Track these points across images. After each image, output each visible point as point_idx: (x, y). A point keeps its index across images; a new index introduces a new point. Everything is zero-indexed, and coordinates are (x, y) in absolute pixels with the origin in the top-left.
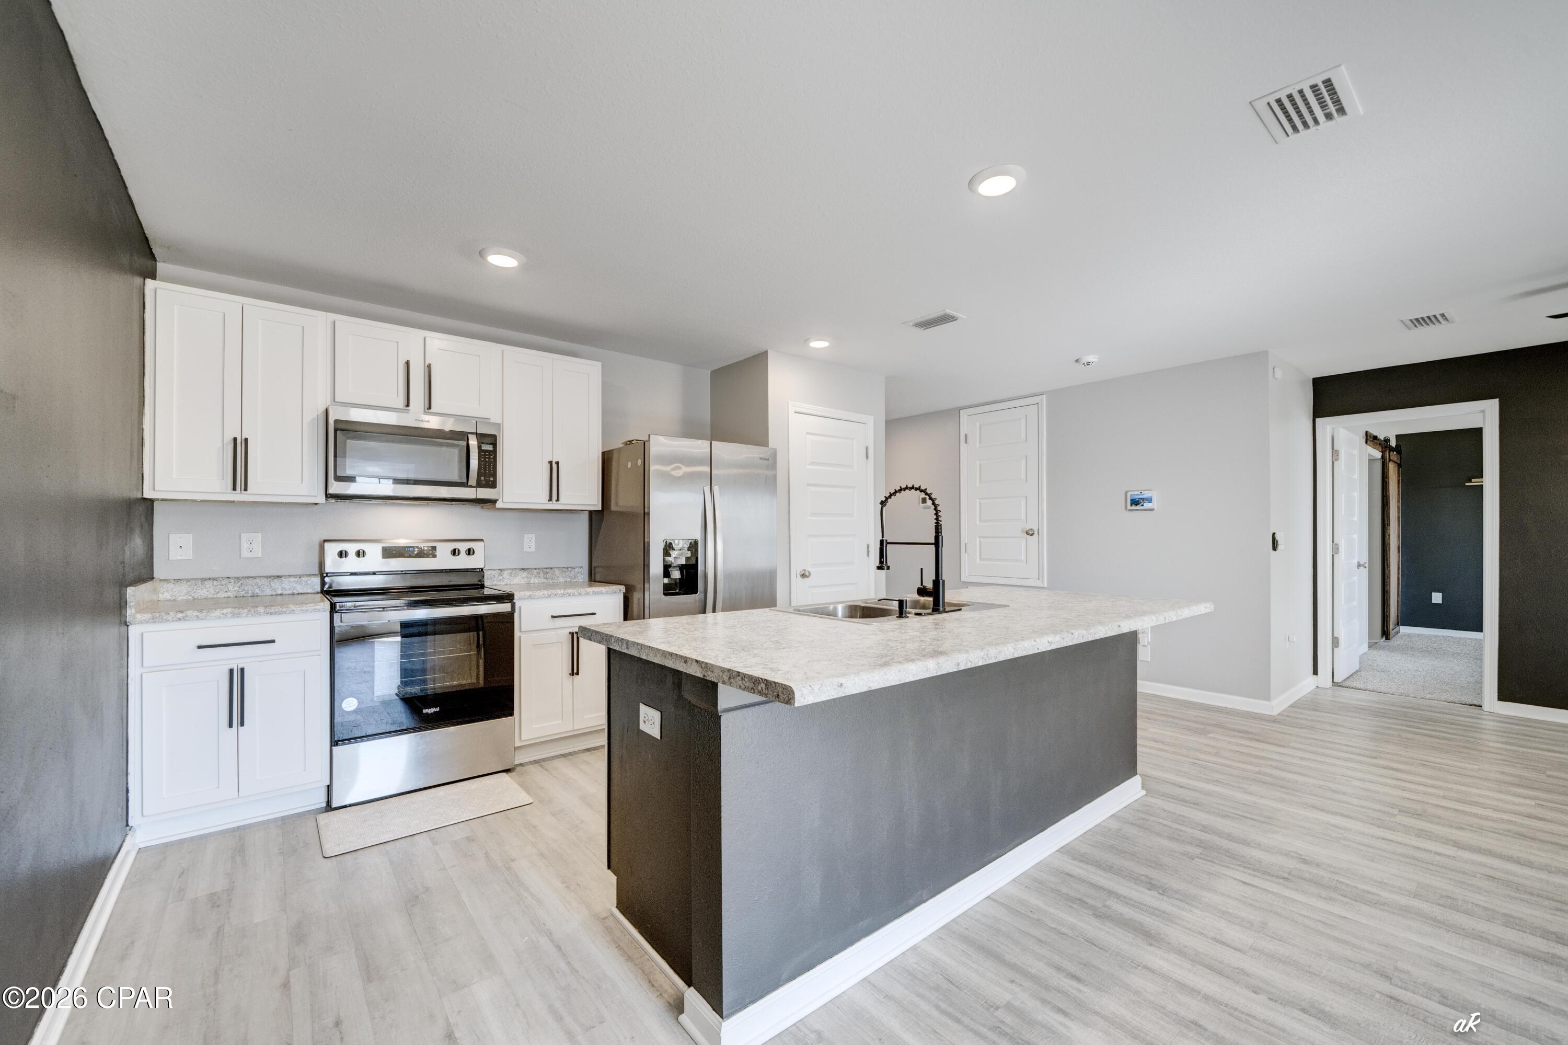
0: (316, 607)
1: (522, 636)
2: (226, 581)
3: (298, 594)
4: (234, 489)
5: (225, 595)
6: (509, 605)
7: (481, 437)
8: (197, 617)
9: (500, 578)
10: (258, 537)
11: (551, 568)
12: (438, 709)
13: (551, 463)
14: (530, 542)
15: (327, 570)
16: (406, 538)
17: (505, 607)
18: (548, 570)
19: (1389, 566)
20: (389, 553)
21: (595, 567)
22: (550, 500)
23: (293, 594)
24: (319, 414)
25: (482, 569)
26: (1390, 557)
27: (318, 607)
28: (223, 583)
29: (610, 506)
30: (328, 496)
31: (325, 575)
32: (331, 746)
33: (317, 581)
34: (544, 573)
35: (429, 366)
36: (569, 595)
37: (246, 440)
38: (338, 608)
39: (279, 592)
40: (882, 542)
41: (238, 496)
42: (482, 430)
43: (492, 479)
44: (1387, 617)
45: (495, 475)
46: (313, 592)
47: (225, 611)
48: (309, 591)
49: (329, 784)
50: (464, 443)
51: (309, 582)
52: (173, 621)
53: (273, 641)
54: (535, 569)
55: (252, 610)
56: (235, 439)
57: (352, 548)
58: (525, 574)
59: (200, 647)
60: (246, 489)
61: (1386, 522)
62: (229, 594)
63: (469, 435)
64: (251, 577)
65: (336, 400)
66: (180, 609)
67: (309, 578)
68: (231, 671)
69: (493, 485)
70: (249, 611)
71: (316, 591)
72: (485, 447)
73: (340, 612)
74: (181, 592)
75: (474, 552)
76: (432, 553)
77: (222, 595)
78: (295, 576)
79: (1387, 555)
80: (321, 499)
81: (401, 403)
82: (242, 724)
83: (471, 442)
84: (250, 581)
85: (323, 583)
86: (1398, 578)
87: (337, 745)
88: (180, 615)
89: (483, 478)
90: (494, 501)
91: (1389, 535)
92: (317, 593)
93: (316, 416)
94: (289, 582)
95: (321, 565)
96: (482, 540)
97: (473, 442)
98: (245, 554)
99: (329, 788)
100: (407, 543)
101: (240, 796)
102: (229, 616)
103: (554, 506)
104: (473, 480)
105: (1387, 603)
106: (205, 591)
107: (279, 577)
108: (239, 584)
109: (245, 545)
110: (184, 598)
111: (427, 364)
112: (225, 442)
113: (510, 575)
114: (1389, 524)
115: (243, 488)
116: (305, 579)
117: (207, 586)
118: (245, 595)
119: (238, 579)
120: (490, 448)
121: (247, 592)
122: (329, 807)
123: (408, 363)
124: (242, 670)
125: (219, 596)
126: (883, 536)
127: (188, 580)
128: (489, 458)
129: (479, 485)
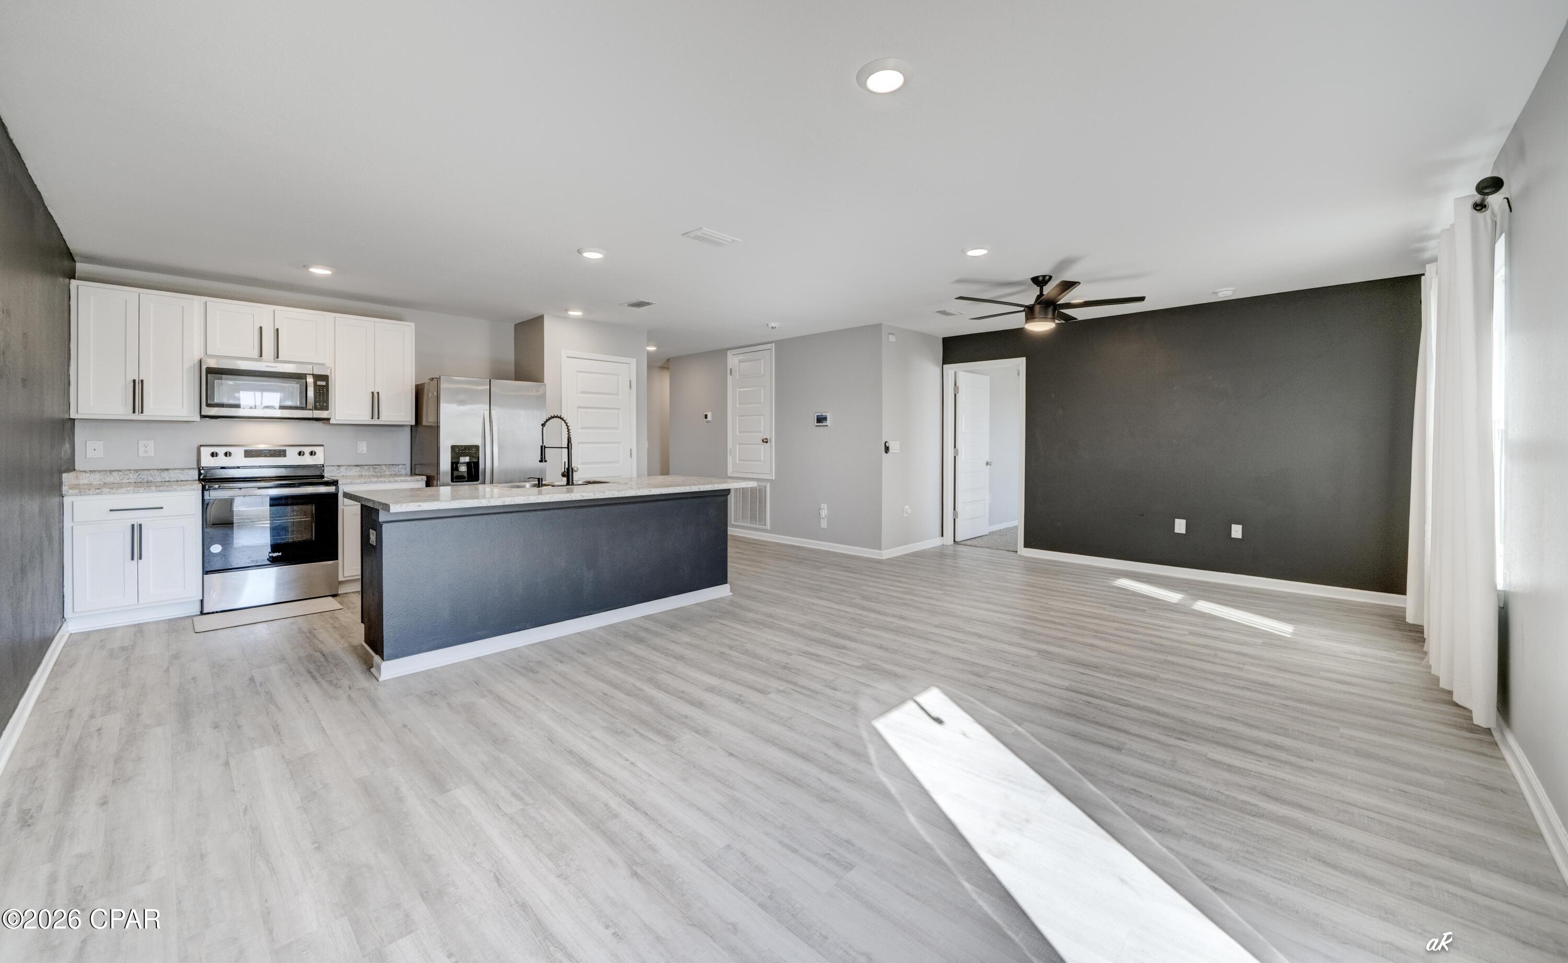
0: (192, 487)
1: (344, 509)
2: (128, 472)
3: (181, 481)
4: (134, 412)
5: (128, 481)
6: (334, 487)
7: (317, 377)
8: (109, 492)
9: (338, 471)
10: (151, 444)
11: (379, 465)
12: (280, 554)
13: (373, 393)
14: (363, 447)
15: (203, 465)
16: (265, 444)
17: (332, 489)
18: (376, 467)
20: (249, 454)
21: (415, 465)
22: (372, 418)
23: (177, 481)
24: (195, 362)
25: (323, 465)
27: (193, 487)
28: (126, 473)
29: (422, 421)
30: (203, 417)
31: (201, 468)
32: (203, 574)
33: (196, 472)
34: (374, 468)
35: (277, 330)
36: (381, 482)
37: (142, 381)
38: (207, 487)
39: (167, 480)
40: (542, 447)
41: (136, 417)
42: (318, 371)
43: (325, 405)
45: (327, 402)
46: (192, 479)
47: (128, 489)
48: (190, 479)
49: (201, 599)
50: (305, 381)
51: (189, 473)
52: (93, 494)
53: (162, 508)
54: (367, 465)
55: (147, 488)
56: (134, 381)
57: (221, 451)
58: (358, 469)
59: (111, 510)
60: (142, 412)
62: (130, 481)
63: (307, 376)
64: (146, 470)
65: (208, 354)
66: (99, 489)
67: (189, 470)
68: (133, 526)
69: (327, 408)
70: (145, 489)
71: (195, 479)
72: (319, 383)
73: (209, 490)
74: (96, 479)
75: (315, 454)
76: (281, 453)
77: (125, 481)
78: (179, 469)
80: (198, 418)
81: (256, 354)
82: (140, 558)
83: (308, 380)
84: (146, 472)
85: (200, 474)
87: (207, 574)
88: (98, 491)
89: (318, 404)
90: (328, 419)
92: (196, 480)
93: (192, 364)
94: (175, 473)
95: (199, 461)
96: (323, 445)
97: (310, 380)
98: (142, 454)
99: (202, 601)
100: (265, 447)
101: (139, 603)
102: (131, 492)
103: (375, 422)
104: (310, 406)
106: (112, 478)
107: (167, 469)
108: (137, 474)
109: (142, 449)
110: (98, 483)
111: (276, 328)
112: (127, 382)
113: (346, 470)
115: (140, 411)
116: (186, 471)
117: (114, 475)
118: (142, 481)
119: (136, 471)
120: (324, 383)
121: (144, 479)
122: (202, 613)
123: (261, 328)
124: (140, 525)
125: (123, 481)
126: (543, 444)
127: (100, 471)
128: (323, 391)
129: (316, 408)
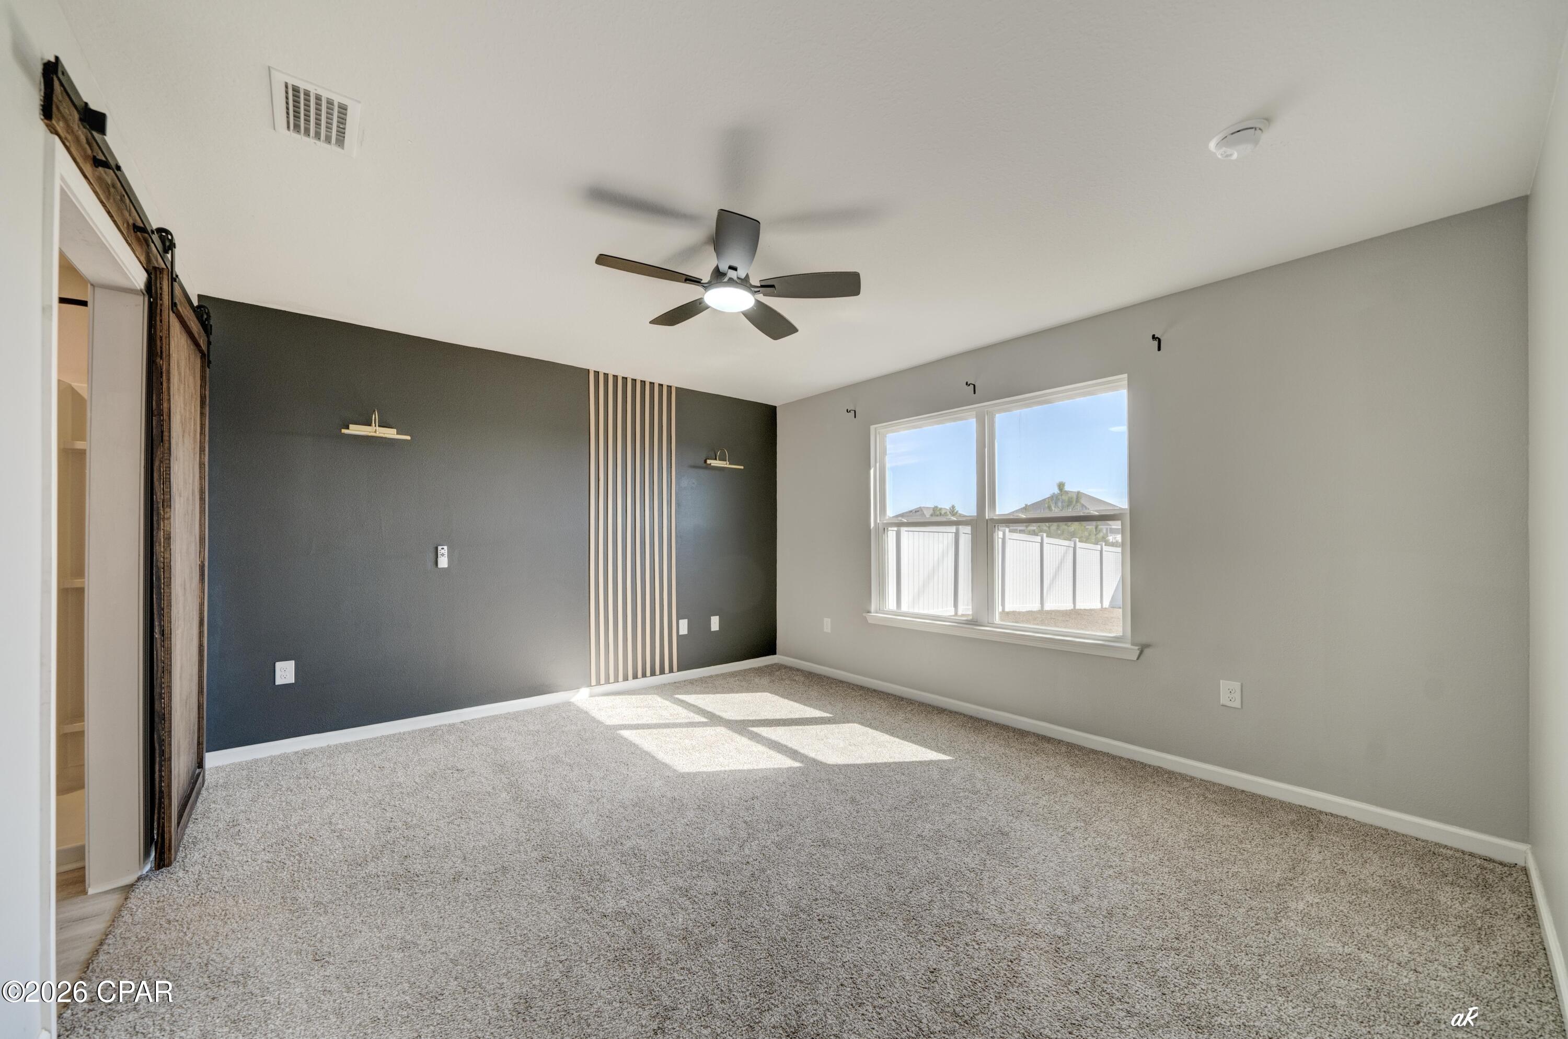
19: (166, 635)
26: (170, 605)
44: (161, 797)
61: (158, 496)
79: (160, 599)
86: (201, 646)
91: (168, 538)
105: (162, 753)
114: (167, 503)
